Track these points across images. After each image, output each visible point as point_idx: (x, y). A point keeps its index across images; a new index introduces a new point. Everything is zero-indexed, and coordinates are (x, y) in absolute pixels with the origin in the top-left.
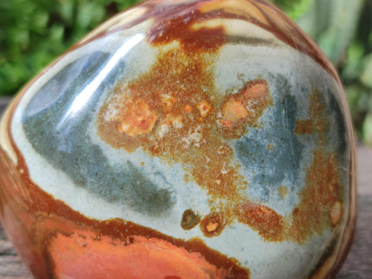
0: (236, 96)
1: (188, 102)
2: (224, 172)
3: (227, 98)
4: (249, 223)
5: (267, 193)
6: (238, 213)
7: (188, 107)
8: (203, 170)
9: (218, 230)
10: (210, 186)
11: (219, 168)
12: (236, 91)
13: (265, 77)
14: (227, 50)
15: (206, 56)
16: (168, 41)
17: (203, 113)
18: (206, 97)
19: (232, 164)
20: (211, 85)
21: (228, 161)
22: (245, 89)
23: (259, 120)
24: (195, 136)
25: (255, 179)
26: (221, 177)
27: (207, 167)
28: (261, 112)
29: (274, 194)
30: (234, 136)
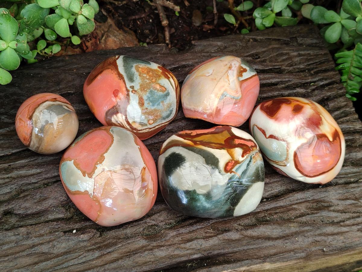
0: (160, 85)
1: (153, 77)
2: (145, 89)
3: (159, 84)
4: (139, 99)
5: (147, 100)
6: (139, 95)
7: (152, 78)
8: (143, 85)
9: (134, 93)
10: (141, 88)
11: (145, 88)
12: (161, 85)
13: (167, 89)
14: (167, 80)
15: (163, 77)
16: (160, 69)
17: (153, 81)
18: (156, 80)
19: (148, 90)
20: (159, 80)
21: (147, 89)
22: (163, 86)
23: (159, 92)
24: (148, 81)
25: (148, 96)
27: (144, 86)
28: (160, 92)
29: (147, 102)
30: (153, 89)
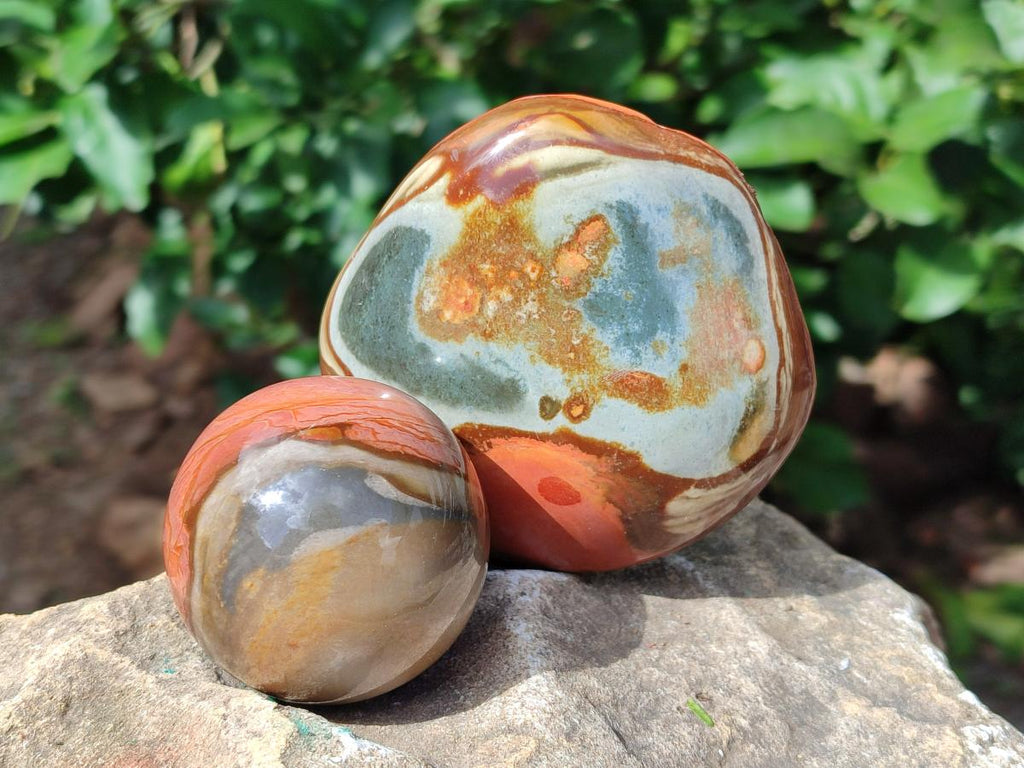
0: (568, 245)
1: (512, 267)
2: (576, 342)
3: (558, 250)
4: (622, 395)
5: (638, 355)
6: (605, 388)
7: (513, 273)
8: (551, 344)
9: (586, 412)
10: (562, 363)
11: (569, 338)
12: (566, 239)
13: (600, 211)
14: (544, 190)
15: (520, 205)
16: (472, 198)
17: (533, 276)
18: (532, 256)
19: (584, 330)
20: (532, 239)
21: (577, 327)
22: (578, 232)
23: (605, 267)
24: (531, 307)
25: (617, 341)
26: (573, 349)
27: (554, 340)
28: (605, 257)
29: (648, 354)
30: (578, 295)
